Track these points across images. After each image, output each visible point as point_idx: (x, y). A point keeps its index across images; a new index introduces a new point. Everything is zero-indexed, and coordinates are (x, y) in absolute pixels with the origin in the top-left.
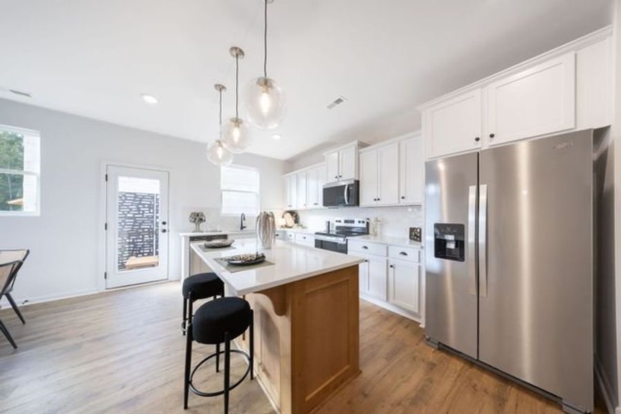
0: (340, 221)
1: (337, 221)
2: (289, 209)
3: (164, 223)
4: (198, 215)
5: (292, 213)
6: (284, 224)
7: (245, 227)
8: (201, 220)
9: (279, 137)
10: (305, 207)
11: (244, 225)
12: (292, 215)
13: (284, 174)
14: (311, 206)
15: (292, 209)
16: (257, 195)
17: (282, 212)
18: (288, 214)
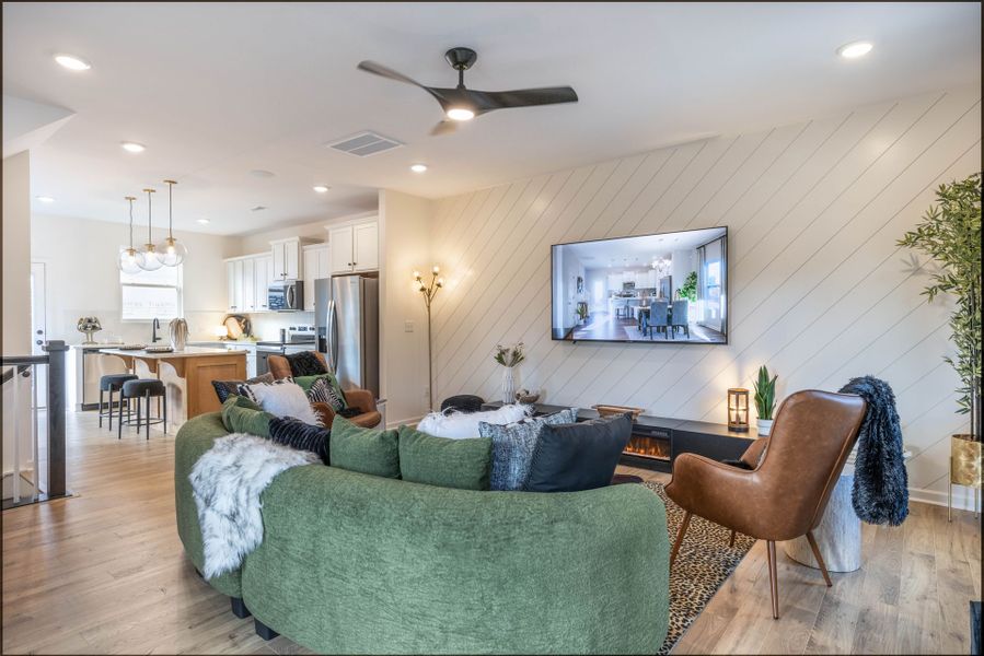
0: (294, 329)
1: (291, 329)
2: (232, 312)
3: (40, 332)
4: (90, 321)
5: (239, 318)
6: (225, 334)
7: (159, 339)
8: (94, 328)
9: (206, 222)
10: (251, 309)
11: (157, 336)
12: (239, 321)
13: (225, 257)
14: (259, 309)
15: (239, 311)
16: (179, 292)
17: (223, 316)
18: (233, 319)
